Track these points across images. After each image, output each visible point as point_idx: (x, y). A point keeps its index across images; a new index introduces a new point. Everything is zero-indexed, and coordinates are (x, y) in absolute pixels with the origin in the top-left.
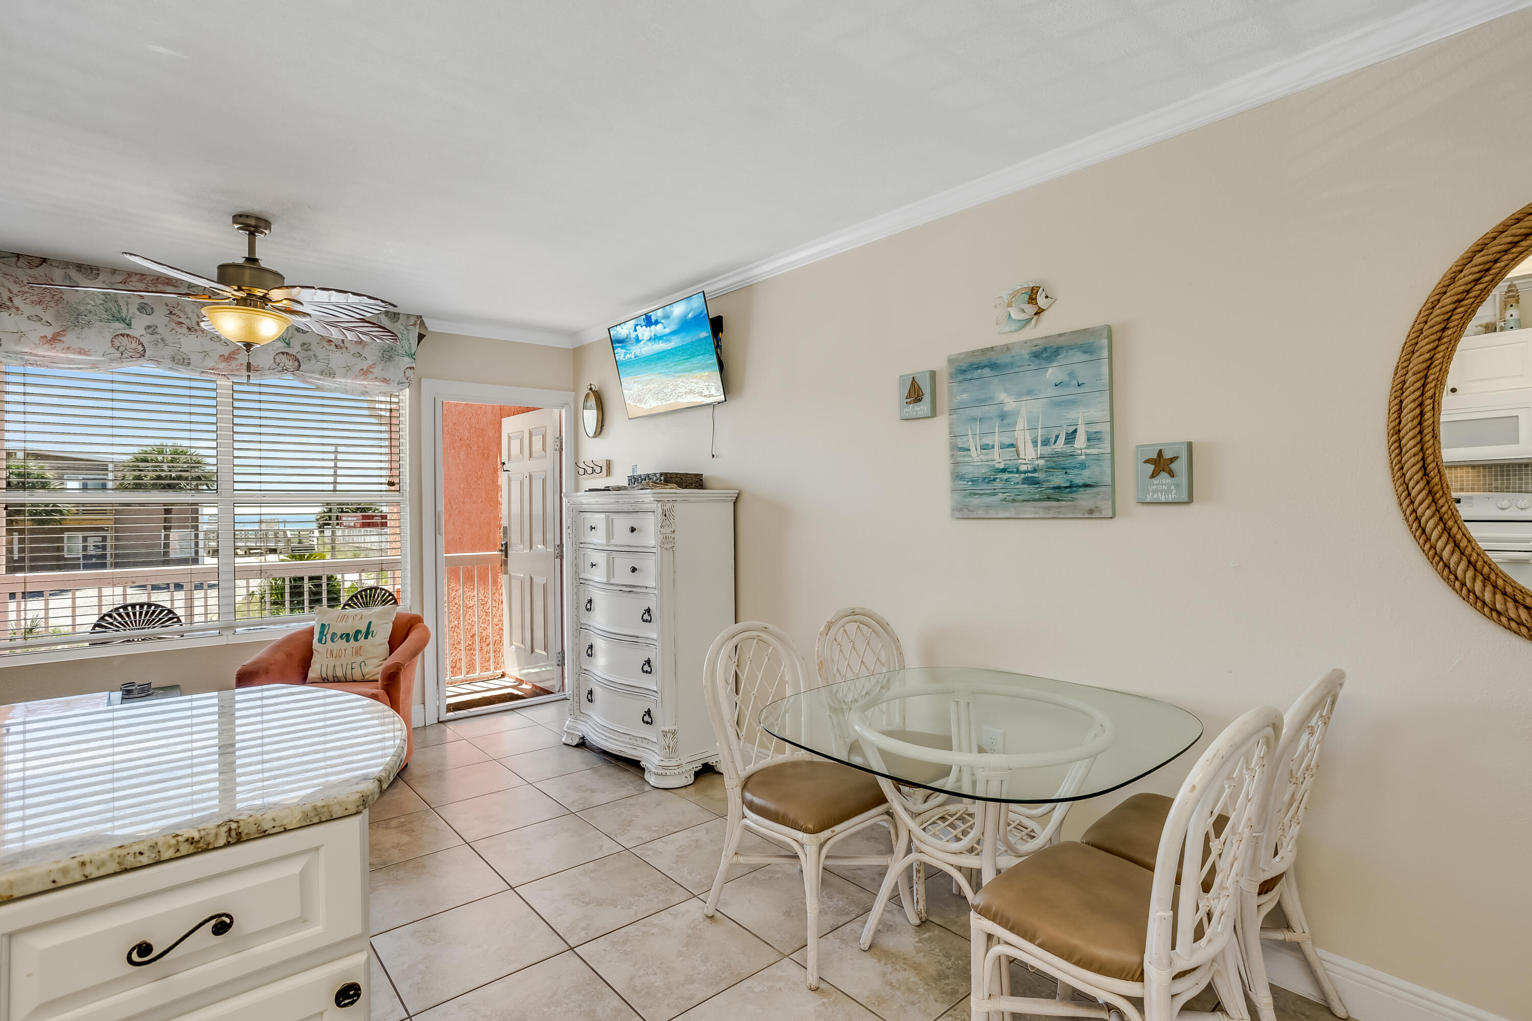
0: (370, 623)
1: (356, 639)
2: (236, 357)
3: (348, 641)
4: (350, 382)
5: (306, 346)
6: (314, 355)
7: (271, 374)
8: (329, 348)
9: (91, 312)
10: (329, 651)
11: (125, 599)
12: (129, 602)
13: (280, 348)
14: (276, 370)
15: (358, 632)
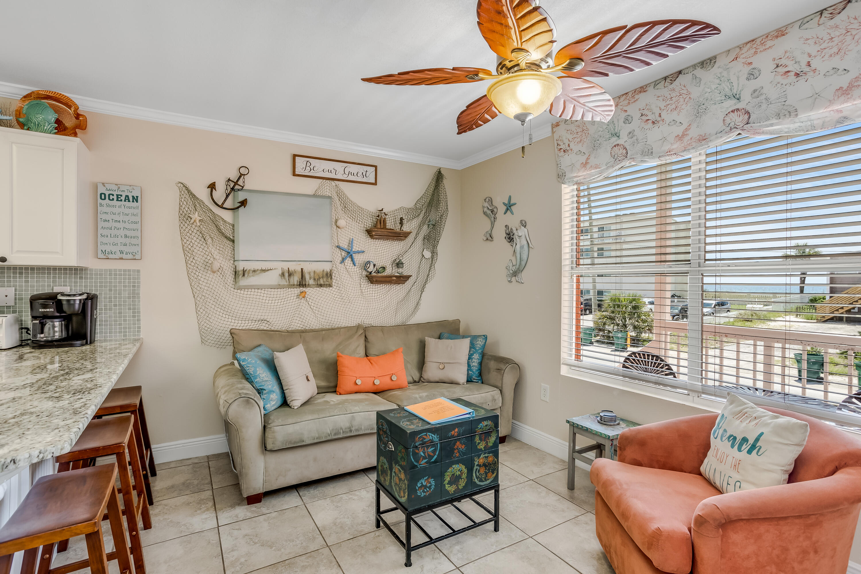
0: (762, 434)
2: (687, 133)
3: (732, 446)
4: (817, 115)
5: (758, 91)
6: (766, 99)
7: (717, 138)
8: (785, 81)
9: (601, 137)
10: (718, 449)
14: (724, 132)
15: (745, 440)
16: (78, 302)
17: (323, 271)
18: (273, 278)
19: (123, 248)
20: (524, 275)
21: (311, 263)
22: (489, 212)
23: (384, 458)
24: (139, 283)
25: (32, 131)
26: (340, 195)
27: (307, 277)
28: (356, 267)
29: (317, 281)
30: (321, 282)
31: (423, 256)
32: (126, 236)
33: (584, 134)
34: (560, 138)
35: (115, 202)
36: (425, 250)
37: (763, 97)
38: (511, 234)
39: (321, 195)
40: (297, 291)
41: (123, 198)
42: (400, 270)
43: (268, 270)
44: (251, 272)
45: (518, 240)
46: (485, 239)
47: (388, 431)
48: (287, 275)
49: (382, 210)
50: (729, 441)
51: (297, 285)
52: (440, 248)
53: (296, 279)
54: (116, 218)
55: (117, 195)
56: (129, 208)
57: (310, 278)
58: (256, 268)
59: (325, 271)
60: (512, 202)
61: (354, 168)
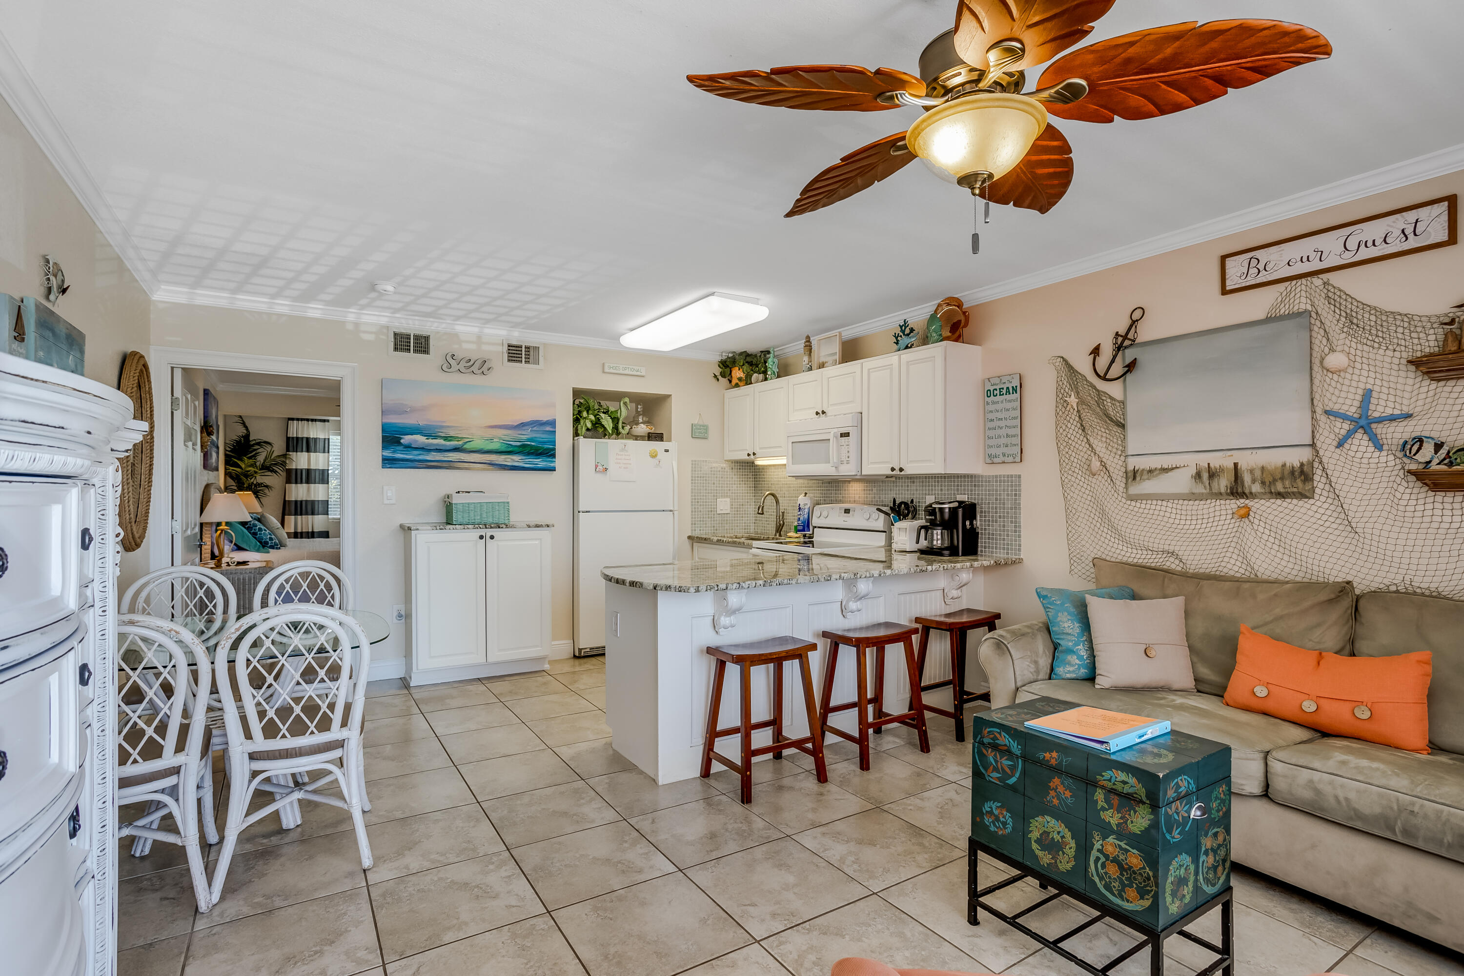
16: (947, 510)
17: (1284, 465)
19: (1005, 450)
21: (1254, 451)
24: (1020, 491)
26: (1335, 297)
27: (1247, 478)
29: (1269, 486)
30: (1279, 487)
32: (1008, 436)
35: (998, 398)
39: (1287, 313)
41: (1004, 391)
48: (1205, 476)
51: (1227, 494)
53: (1223, 483)
54: (999, 415)
55: (1000, 389)
56: (1010, 401)
57: (1254, 481)
59: (1288, 465)
61: (1374, 230)
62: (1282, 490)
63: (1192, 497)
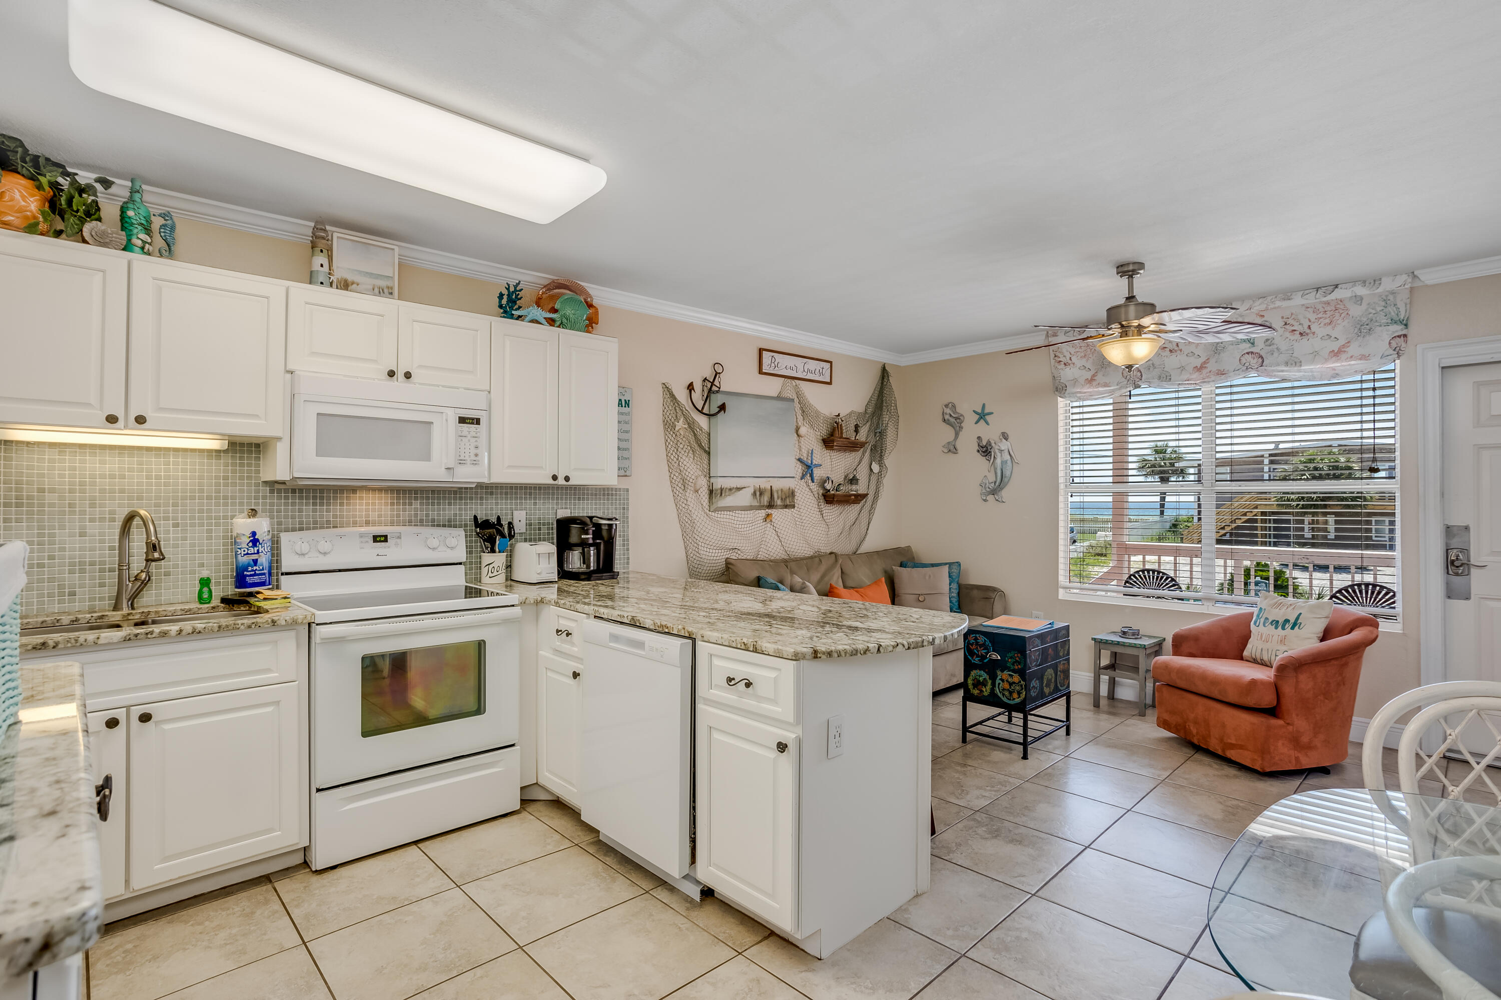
0: (1301, 614)
1: (1283, 628)
2: (1206, 366)
3: (1276, 628)
4: (1317, 367)
5: (1270, 341)
6: (1278, 349)
7: (1238, 374)
8: (1292, 338)
10: (1260, 634)
11: (1144, 565)
12: (1147, 567)
13: (1245, 349)
14: (1242, 370)
15: (1287, 621)
16: (606, 527)
17: (789, 489)
18: (744, 498)
20: (1005, 493)
21: (779, 479)
22: (952, 420)
23: (980, 670)
24: (628, 504)
25: (566, 329)
26: (799, 394)
27: (775, 496)
28: (814, 484)
29: (783, 501)
30: (786, 502)
31: (871, 470)
33: (1089, 350)
34: (1059, 350)
36: (873, 463)
37: (1275, 346)
38: (989, 448)
39: (784, 396)
40: (762, 513)
42: (854, 487)
43: (742, 488)
44: (727, 490)
45: (999, 454)
46: (946, 451)
47: (988, 643)
48: (758, 494)
49: (839, 415)
50: (1272, 625)
51: (764, 506)
52: (888, 461)
53: (766, 499)
57: (778, 499)
58: (732, 486)
60: (986, 411)
61: (812, 365)
62: (788, 503)
63: (751, 508)
